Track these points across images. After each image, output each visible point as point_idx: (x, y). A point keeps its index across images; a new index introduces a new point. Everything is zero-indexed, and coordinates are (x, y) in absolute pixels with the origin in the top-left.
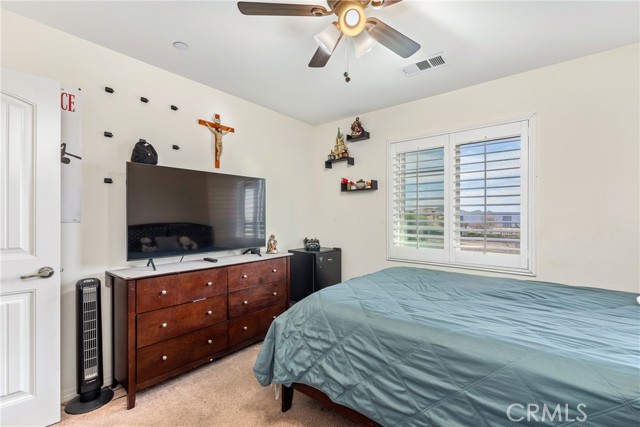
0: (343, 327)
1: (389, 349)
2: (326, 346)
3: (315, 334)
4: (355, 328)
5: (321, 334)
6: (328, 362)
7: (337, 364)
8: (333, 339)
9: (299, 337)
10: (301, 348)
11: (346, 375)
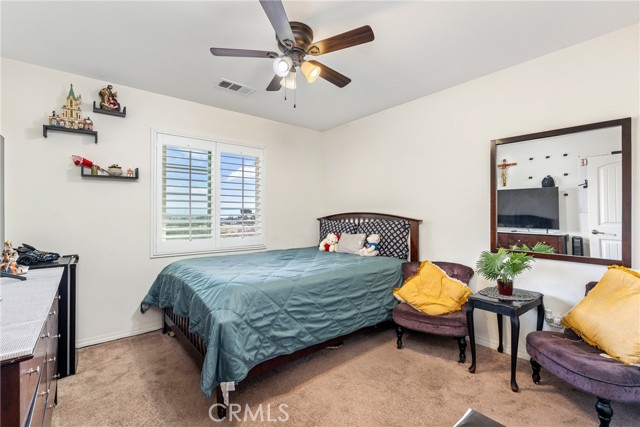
0: (283, 295)
1: (314, 294)
2: (272, 318)
3: (260, 315)
4: (291, 292)
5: (265, 312)
6: (276, 330)
7: (284, 325)
8: (277, 309)
9: (245, 326)
10: (250, 334)
11: (293, 329)
